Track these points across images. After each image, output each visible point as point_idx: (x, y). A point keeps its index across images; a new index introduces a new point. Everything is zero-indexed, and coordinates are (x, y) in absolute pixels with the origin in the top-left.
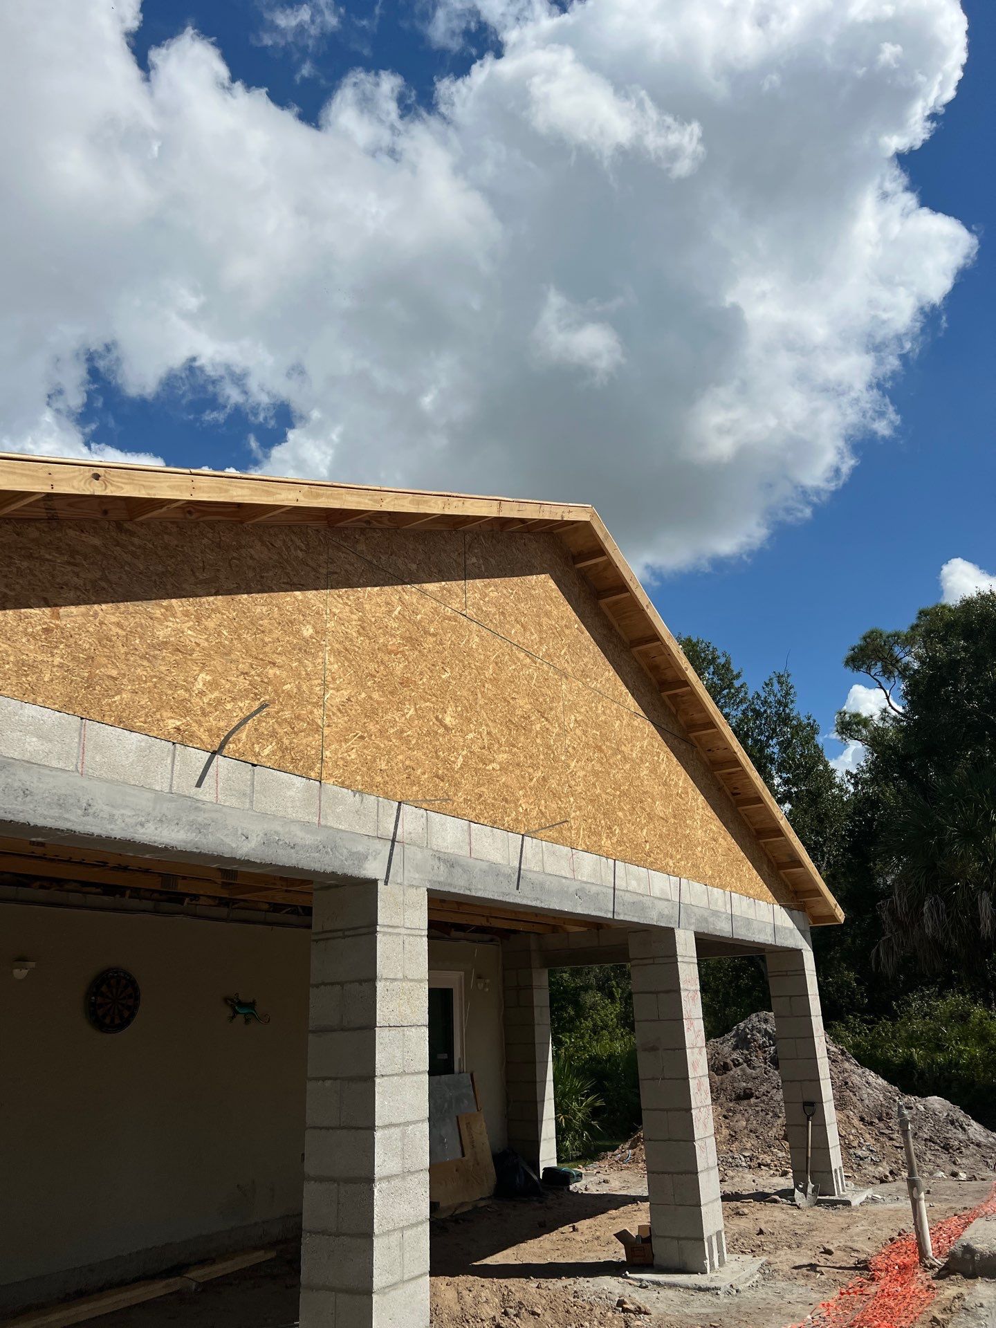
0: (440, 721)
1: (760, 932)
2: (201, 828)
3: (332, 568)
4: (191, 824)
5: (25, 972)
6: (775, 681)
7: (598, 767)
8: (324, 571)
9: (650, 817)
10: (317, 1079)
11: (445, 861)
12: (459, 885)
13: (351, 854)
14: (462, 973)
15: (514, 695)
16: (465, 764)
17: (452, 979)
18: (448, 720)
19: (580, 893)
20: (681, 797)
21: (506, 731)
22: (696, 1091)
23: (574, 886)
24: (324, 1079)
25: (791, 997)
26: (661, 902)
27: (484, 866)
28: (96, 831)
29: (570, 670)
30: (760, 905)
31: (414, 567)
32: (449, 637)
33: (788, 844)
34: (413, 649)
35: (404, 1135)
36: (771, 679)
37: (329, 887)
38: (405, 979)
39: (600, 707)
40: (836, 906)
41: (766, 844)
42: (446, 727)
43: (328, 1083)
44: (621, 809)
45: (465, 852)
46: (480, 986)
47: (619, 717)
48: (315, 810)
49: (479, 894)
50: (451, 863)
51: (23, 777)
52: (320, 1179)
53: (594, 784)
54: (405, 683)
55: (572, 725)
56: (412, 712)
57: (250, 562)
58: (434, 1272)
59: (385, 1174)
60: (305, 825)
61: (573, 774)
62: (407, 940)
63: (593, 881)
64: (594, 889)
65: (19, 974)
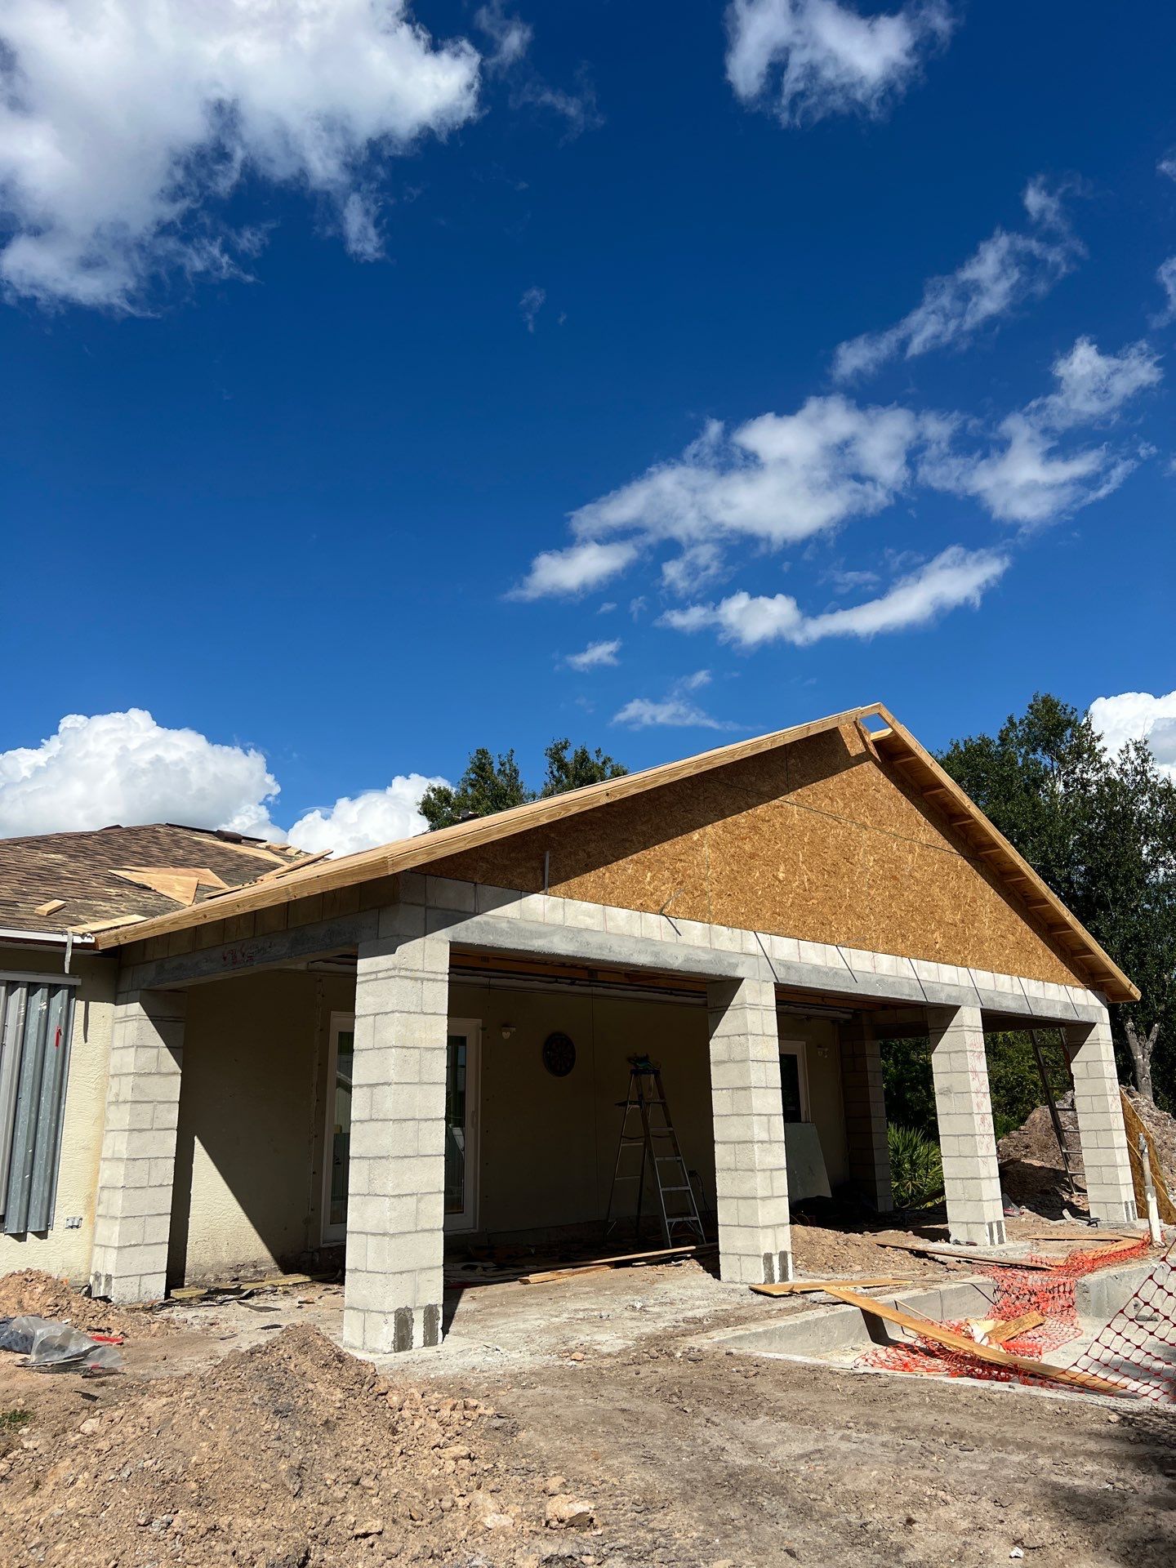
0: (776, 877)
1: (1048, 1008)
2: (656, 954)
3: (706, 794)
4: (652, 952)
5: (509, 1033)
6: (1132, 748)
7: (893, 892)
8: (701, 798)
9: (940, 922)
10: (718, 1089)
11: (784, 966)
12: (793, 980)
13: (730, 964)
14: (804, 1043)
15: (826, 850)
16: (793, 903)
17: (798, 1048)
18: (781, 876)
19: (881, 981)
20: (970, 906)
21: (820, 877)
22: (980, 1122)
23: (875, 978)
24: (722, 1089)
25: (1087, 1062)
26: (948, 988)
27: (810, 967)
28: (615, 959)
29: (868, 823)
30: (1049, 987)
31: (754, 778)
32: (778, 821)
33: (1077, 936)
34: (756, 833)
35: (769, 1120)
36: (1127, 746)
37: (717, 981)
38: (764, 1035)
39: (895, 846)
40: (1130, 986)
41: (1059, 935)
42: (780, 881)
43: (724, 1091)
44: (914, 920)
45: (796, 959)
46: (820, 1053)
47: (911, 851)
48: (708, 940)
49: (807, 985)
50: (788, 966)
51: (587, 937)
52: (724, 1143)
53: (890, 905)
54: (752, 856)
55: (871, 864)
56: (758, 874)
57: (665, 805)
58: (792, 1222)
59: (761, 1139)
60: (703, 949)
61: (873, 899)
62: (764, 1012)
63: (891, 973)
64: (891, 979)
65: (506, 1035)
